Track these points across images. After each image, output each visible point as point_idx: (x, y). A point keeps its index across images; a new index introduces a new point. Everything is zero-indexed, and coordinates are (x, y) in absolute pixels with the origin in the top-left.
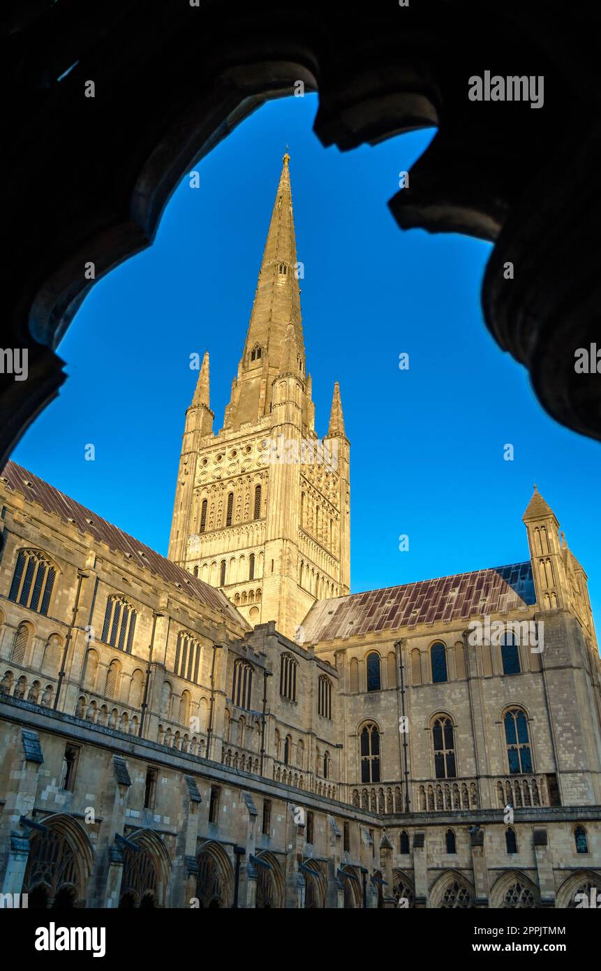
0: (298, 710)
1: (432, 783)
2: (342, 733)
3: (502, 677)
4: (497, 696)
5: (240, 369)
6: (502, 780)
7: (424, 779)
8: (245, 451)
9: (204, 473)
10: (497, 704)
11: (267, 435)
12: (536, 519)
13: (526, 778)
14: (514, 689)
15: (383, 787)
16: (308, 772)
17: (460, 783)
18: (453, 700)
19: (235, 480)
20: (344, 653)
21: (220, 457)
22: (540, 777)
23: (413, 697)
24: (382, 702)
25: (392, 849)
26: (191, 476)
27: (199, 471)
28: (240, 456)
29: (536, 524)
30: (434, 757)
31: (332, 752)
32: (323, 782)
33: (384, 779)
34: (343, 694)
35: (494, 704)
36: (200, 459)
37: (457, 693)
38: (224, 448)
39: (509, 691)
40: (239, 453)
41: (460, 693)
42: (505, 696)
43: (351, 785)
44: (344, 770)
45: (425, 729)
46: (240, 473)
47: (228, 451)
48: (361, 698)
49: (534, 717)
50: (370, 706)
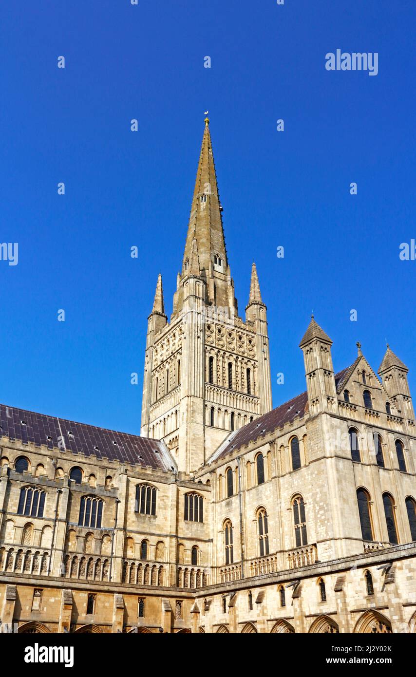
0: (159, 520)
1: (256, 561)
2: (213, 530)
3: (290, 473)
4: (288, 489)
5: (178, 279)
6: (290, 553)
7: (253, 557)
8: (173, 338)
9: (156, 360)
10: (288, 495)
11: (182, 324)
12: (306, 344)
13: (303, 549)
14: (297, 482)
15: (234, 566)
16: (167, 563)
17: (269, 558)
18: (267, 496)
19: (169, 360)
20: (214, 472)
21: (162, 346)
22: (310, 547)
23: (247, 498)
24: (233, 504)
25: (199, 613)
26: (150, 364)
27: (154, 358)
28: (171, 343)
29: (308, 348)
30: (259, 540)
31: (201, 545)
32: (190, 568)
33: (235, 561)
34: (213, 502)
35: (286, 495)
36: (154, 350)
37: (268, 491)
38: (164, 340)
39: (294, 484)
40: (171, 340)
41: (270, 490)
42: (292, 487)
43: (219, 567)
44: (213, 557)
45: (253, 521)
46: (171, 354)
47: (165, 342)
48: (224, 503)
49: (307, 502)
50: (228, 509)
